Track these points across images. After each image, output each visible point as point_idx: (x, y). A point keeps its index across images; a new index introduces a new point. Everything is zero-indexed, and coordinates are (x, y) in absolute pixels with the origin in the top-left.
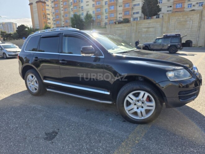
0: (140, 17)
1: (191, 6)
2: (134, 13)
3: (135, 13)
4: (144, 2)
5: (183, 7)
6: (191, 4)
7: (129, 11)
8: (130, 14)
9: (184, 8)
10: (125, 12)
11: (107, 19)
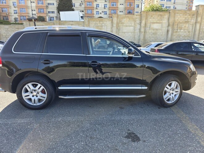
0: (56, 17)
1: (98, 14)
2: (49, 12)
3: (51, 12)
4: (59, 3)
5: (92, 13)
6: (99, 12)
7: (43, 9)
8: (45, 12)
9: (94, 14)
10: (39, 9)
11: (17, 13)
